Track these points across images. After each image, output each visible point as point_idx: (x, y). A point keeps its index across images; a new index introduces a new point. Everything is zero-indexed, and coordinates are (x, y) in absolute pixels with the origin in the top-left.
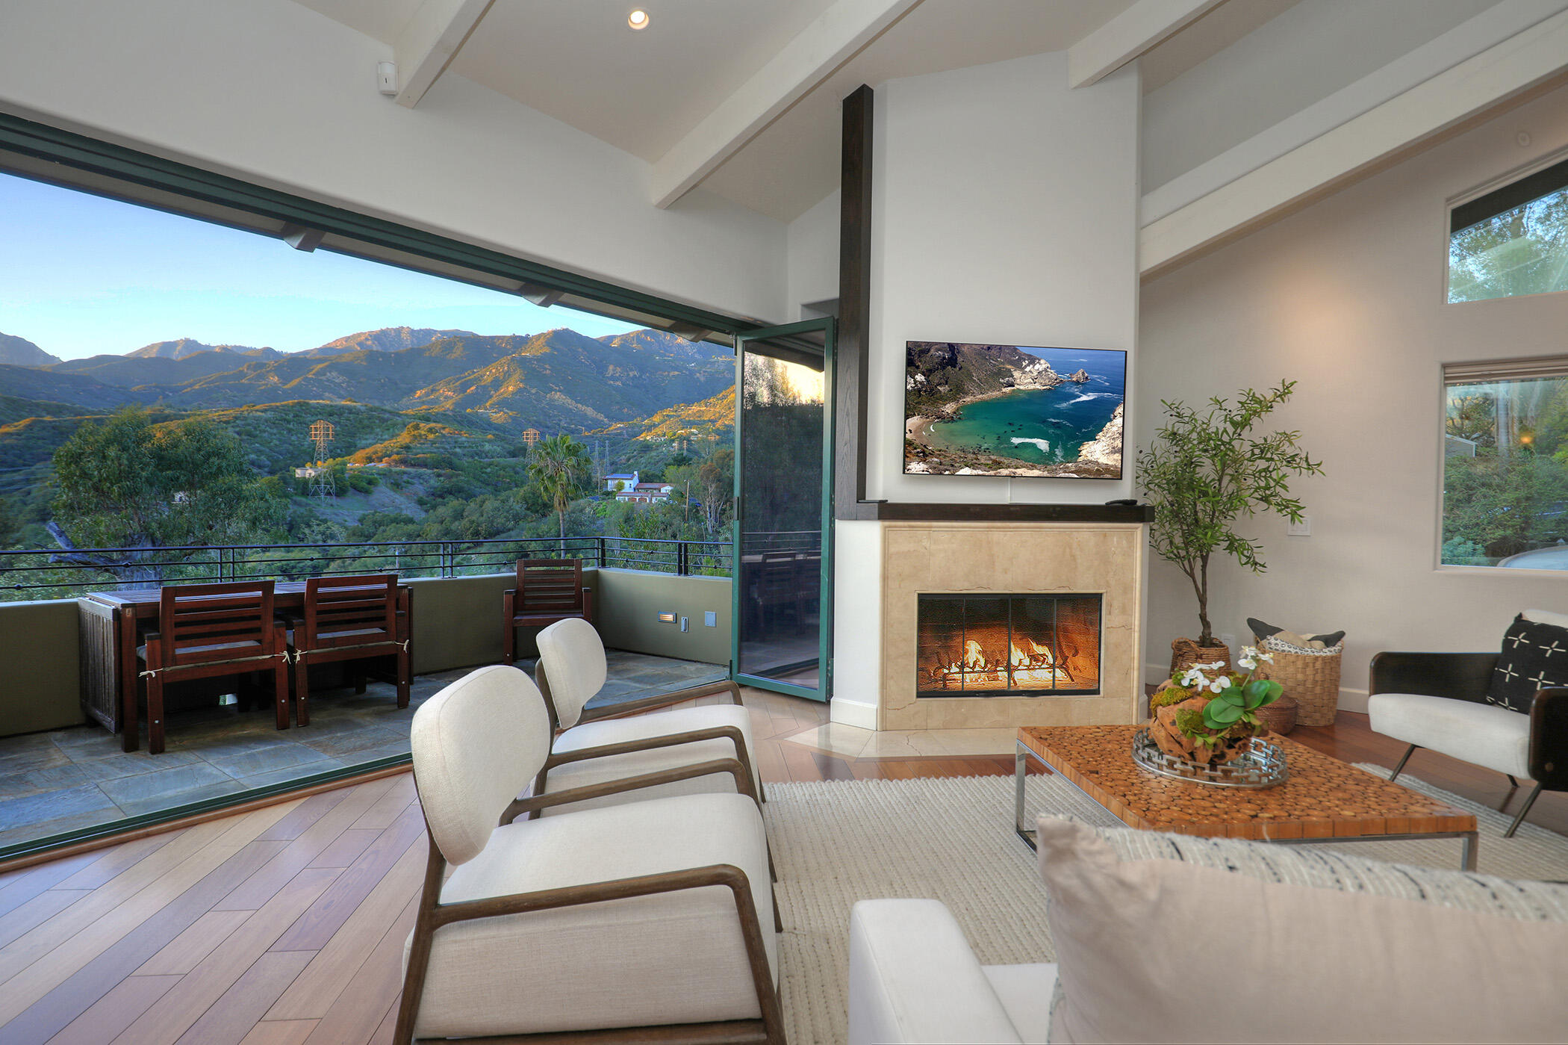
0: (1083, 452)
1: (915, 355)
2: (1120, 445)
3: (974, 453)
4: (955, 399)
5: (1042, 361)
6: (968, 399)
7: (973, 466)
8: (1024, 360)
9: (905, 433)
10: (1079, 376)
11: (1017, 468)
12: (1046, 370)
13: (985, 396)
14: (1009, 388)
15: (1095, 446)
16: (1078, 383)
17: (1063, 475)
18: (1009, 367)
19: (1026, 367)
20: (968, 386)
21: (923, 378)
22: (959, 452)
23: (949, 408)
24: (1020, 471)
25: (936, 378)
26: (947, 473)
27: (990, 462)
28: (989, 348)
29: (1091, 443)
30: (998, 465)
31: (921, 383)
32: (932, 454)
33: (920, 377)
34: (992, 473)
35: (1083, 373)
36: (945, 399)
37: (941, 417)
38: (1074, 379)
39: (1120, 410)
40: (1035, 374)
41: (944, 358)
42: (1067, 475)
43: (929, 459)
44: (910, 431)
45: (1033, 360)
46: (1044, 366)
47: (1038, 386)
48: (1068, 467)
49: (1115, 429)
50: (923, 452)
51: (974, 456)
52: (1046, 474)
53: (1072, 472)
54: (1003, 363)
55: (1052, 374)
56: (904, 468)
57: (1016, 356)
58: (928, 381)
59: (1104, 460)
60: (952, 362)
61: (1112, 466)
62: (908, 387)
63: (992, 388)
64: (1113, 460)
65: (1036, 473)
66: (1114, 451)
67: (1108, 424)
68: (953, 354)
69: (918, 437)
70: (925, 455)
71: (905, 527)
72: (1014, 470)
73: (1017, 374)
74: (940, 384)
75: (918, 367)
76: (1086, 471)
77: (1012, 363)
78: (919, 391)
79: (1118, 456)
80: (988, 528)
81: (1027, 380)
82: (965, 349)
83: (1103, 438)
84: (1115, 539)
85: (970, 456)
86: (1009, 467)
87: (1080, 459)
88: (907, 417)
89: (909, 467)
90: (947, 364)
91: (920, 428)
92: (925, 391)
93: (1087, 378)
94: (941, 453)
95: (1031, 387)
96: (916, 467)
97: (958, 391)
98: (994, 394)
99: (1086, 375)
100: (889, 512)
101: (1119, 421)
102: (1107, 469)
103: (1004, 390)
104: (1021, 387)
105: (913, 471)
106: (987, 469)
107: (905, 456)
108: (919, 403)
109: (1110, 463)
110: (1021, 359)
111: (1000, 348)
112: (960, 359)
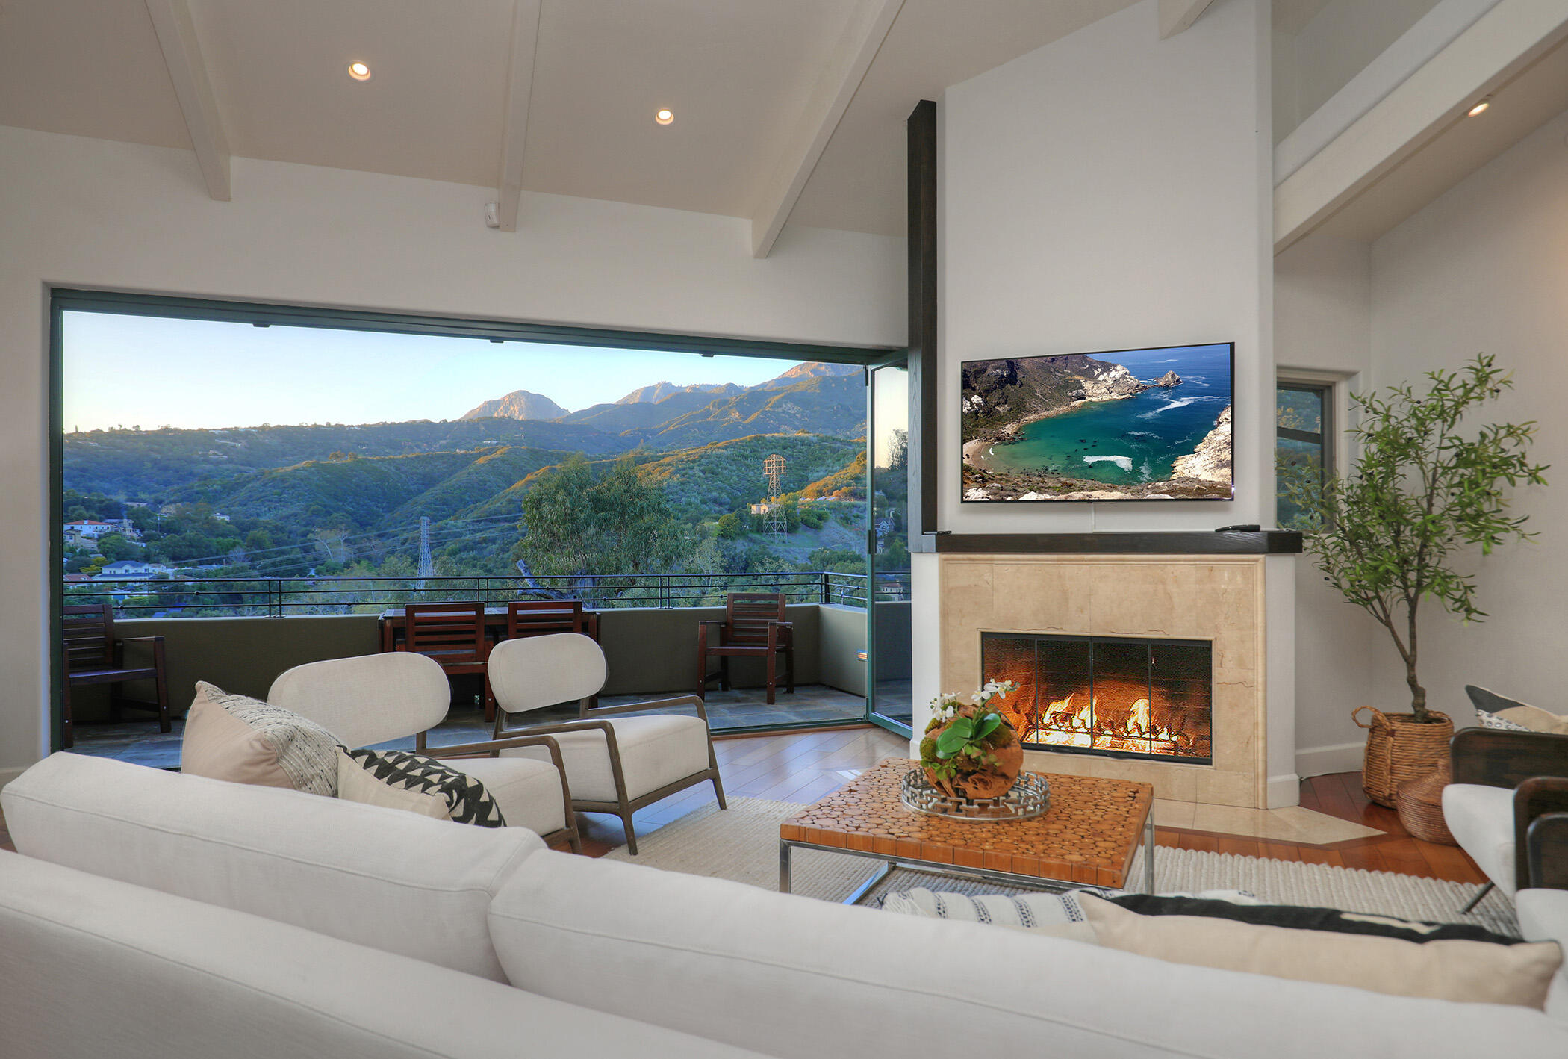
0: (1178, 469)
1: (971, 376)
2: (1229, 458)
3: (1040, 476)
4: (1015, 418)
5: (1118, 368)
6: (1031, 417)
7: (1039, 490)
8: (1097, 368)
9: (962, 458)
10: (1168, 378)
11: (1092, 490)
12: (1124, 377)
13: (1050, 413)
14: (1080, 401)
15: (1194, 460)
16: (1166, 387)
17: (1151, 496)
18: (1078, 378)
19: (1098, 375)
20: (1031, 403)
21: (980, 399)
22: (1022, 476)
23: (1010, 429)
24: (1095, 494)
25: (993, 398)
26: (1009, 498)
27: (1060, 485)
28: (1054, 359)
29: (1188, 457)
30: (1069, 487)
31: (977, 405)
32: (992, 479)
33: (976, 399)
34: (1062, 497)
35: (1173, 376)
36: (1005, 420)
37: (1001, 439)
38: (1161, 384)
39: (1226, 414)
40: (1111, 382)
41: (1003, 376)
42: (1157, 496)
43: (989, 485)
44: (967, 455)
45: (1106, 368)
46: (1121, 373)
47: (1115, 396)
48: (1158, 487)
49: (1220, 438)
50: (982, 477)
51: (1040, 479)
52: (1129, 496)
53: (1164, 493)
54: (1070, 374)
55: (1133, 380)
56: (962, 496)
57: (1084, 364)
58: (985, 402)
59: (1206, 476)
60: (1012, 379)
61: (1219, 483)
62: (965, 410)
63: (1059, 403)
64: (1220, 476)
65: (1116, 495)
66: (1221, 465)
67: (1211, 432)
68: (1012, 370)
69: (975, 462)
70: (984, 481)
71: (964, 560)
72: (1088, 493)
73: (1088, 385)
74: (998, 404)
75: (974, 389)
76: (1182, 491)
77: (1081, 373)
78: (976, 413)
79: (1227, 471)
80: (1058, 560)
81: (1100, 391)
82: (1025, 364)
83: (1205, 450)
84: (1226, 575)
85: (1036, 479)
86: (1082, 490)
87: (1174, 477)
88: (964, 441)
89: (967, 494)
90: (1006, 382)
91: (978, 452)
92: (983, 413)
93: (1178, 381)
94: (1001, 478)
95: (1106, 397)
96: (975, 494)
97: (1019, 409)
98: (1061, 409)
99: (1177, 377)
100: (950, 544)
101: (1226, 428)
102: (1212, 487)
103: (1073, 404)
104: (1094, 399)
105: (972, 498)
106: (1056, 492)
107: (963, 483)
108: (976, 426)
109: (1216, 480)
110: (1092, 367)
111: (1067, 357)
112: (1020, 375)
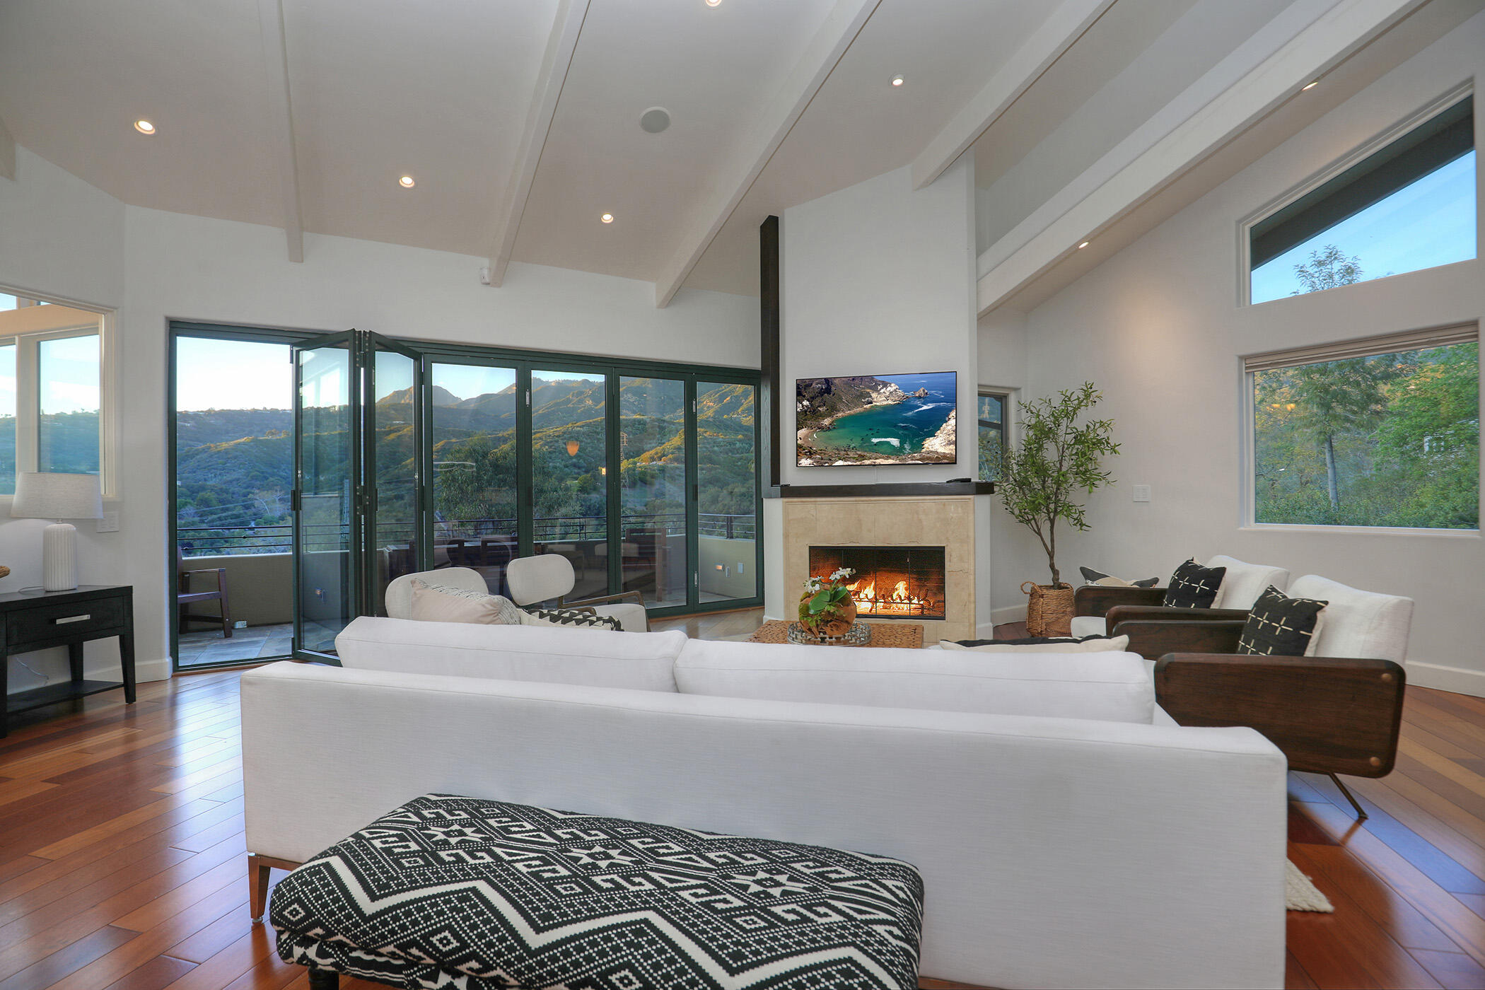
0: (926, 446)
1: (802, 389)
2: (954, 439)
3: (845, 451)
4: (830, 415)
5: (892, 385)
6: (840, 415)
7: (844, 459)
8: (879, 385)
9: (797, 440)
10: (921, 392)
11: (876, 459)
12: (895, 391)
13: (852, 412)
14: (869, 405)
15: (935, 441)
16: (920, 397)
17: (910, 462)
18: (868, 391)
19: (880, 389)
20: (840, 406)
21: (808, 403)
22: (834, 451)
23: (827, 422)
24: (878, 461)
25: (816, 402)
26: (826, 465)
27: (857, 456)
28: (854, 378)
29: (931, 438)
30: (863, 457)
31: (806, 406)
32: (815, 453)
33: (806, 403)
34: (858, 463)
35: (924, 390)
36: (824, 416)
37: (821, 428)
38: (917, 395)
39: (953, 414)
40: (888, 394)
41: (822, 388)
42: (914, 462)
43: (813, 456)
44: (800, 438)
45: (885, 385)
46: (894, 388)
47: (890, 402)
48: (914, 457)
49: (950, 427)
50: (810, 452)
51: (845, 453)
52: (898, 462)
53: (918, 460)
54: (863, 388)
55: (900, 393)
56: (797, 463)
57: (872, 383)
58: (812, 405)
59: (941, 450)
60: (828, 390)
61: (948, 454)
62: (798, 410)
63: (856, 406)
64: (949, 450)
65: (890, 461)
66: (949, 443)
68: (828, 385)
69: (806, 442)
70: (811, 454)
71: (798, 503)
72: (874, 461)
73: (874, 395)
74: (819, 406)
75: (804, 396)
76: (928, 458)
77: (870, 388)
78: (806, 411)
79: (953, 447)
80: (856, 501)
81: (881, 399)
82: (836, 381)
83: (941, 435)
84: (952, 507)
85: (843, 453)
86: (870, 459)
87: (924, 450)
88: (798, 430)
89: (800, 462)
90: (824, 393)
91: (807, 436)
92: (810, 412)
94: (822, 452)
95: (885, 403)
96: (805, 462)
97: (833, 410)
98: (858, 410)
99: (926, 391)
100: (789, 494)
101: (952, 422)
102: (945, 456)
103: (865, 407)
104: (878, 404)
105: (803, 465)
106: (854, 460)
107: (797, 455)
108: (806, 420)
109: (947, 452)
110: (877, 384)
111: (862, 377)
112: (833, 388)
